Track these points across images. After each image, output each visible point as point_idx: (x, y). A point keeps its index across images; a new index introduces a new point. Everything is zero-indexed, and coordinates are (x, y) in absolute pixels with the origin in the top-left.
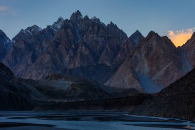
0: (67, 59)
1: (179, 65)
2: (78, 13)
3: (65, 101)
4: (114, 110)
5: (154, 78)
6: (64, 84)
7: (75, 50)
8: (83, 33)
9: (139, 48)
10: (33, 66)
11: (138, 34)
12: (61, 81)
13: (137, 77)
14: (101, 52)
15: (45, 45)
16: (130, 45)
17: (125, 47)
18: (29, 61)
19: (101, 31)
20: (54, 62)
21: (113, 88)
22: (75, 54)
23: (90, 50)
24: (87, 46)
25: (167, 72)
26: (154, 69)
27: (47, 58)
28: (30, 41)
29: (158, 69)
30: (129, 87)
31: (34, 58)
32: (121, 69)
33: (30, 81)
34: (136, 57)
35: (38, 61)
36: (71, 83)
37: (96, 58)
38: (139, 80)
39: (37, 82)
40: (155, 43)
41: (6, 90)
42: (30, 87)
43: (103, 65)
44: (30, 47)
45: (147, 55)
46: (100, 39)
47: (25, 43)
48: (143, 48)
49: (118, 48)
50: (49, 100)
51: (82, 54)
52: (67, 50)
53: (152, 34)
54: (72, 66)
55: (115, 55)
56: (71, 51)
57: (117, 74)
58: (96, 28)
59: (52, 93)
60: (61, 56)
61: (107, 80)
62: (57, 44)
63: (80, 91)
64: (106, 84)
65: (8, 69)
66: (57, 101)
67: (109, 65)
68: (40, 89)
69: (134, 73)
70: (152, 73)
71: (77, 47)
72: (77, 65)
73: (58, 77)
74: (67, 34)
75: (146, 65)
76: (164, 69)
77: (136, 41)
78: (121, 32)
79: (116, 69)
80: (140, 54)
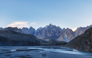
0: (48, 34)
2: (51, 24)
3: (48, 44)
5: (68, 39)
6: (48, 40)
7: (50, 32)
8: (52, 28)
10: (41, 36)
11: (64, 29)
12: (47, 39)
14: (56, 33)
15: (43, 31)
16: (63, 31)
19: (56, 28)
21: (59, 41)
23: (53, 32)
25: (71, 37)
26: (68, 36)
27: (44, 34)
29: (69, 36)
30: (62, 41)
31: (41, 34)
33: (40, 39)
34: (64, 34)
37: (55, 34)
38: (65, 39)
40: (68, 31)
41: (35, 41)
42: (40, 41)
43: (56, 36)
44: (40, 32)
45: (66, 33)
46: (56, 30)
47: (39, 31)
49: (60, 32)
50: (44, 44)
51: (52, 33)
52: (48, 32)
53: (67, 29)
54: (49, 36)
55: (59, 33)
58: (55, 27)
59: (45, 42)
60: (47, 34)
62: (46, 31)
63: (51, 41)
64: (57, 40)
65: (35, 37)
66: (46, 44)
67: (58, 35)
68: (42, 41)
69: (63, 37)
70: (68, 38)
71: (51, 32)
72: (51, 36)
75: (66, 36)
76: (71, 36)
78: (60, 28)
79: (59, 37)
80: (65, 33)
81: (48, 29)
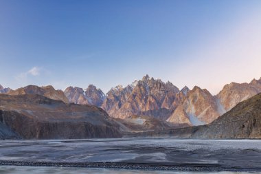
0: (141, 106)
1: (216, 108)
2: (147, 76)
3: (142, 131)
5: (199, 117)
6: (141, 121)
7: (146, 100)
8: (150, 88)
9: (188, 97)
10: (120, 110)
11: (186, 88)
12: (139, 119)
13: (187, 116)
14: (162, 101)
15: (127, 97)
16: (181, 96)
17: (178, 97)
18: (117, 107)
19: (162, 87)
20: (133, 108)
21: (172, 123)
22: (146, 102)
23: (155, 99)
24: (153, 97)
25: (207, 113)
26: (199, 110)
27: (128, 105)
28: (117, 95)
29: (201, 110)
30: (182, 123)
31: (120, 106)
32: (176, 111)
33: (118, 119)
34: (186, 103)
35: (122, 107)
36: (145, 120)
37: (160, 105)
38: (189, 118)
39: (123, 120)
40: (198, 94)
41: (105, 125)
42: (121, 124)
43: (164, 108)
44: (117, 98)
45: (193, 101)
46: (161, 92)
47: (114, 96)
48: (190, 97)
49: (174, 98)
50: (132, 131)
51: (150, 102)
52: (141, 100)
53: (196, 88)
54: (144, 110)
55: (172, 102)
56: (143, 101)
57: (174, 114)
58: (159, 85)
59: (133, 127)
60: (137, 104)
61: (167, 118)
62: (134, 96)
63: (151, 125)
64: (167, 121)
65: (105, 112)
66: (137, 132)
67: (168, 108)
68: (125, 124)
69: (185, 113)
70: (197, 114)
71: (147, 98)
72: (148, 109)
73: (137, 117)
74: (140, 90)
75: (193, 108)
76: (206, 110)
77: (185, 93)
78: (175, 87)
79: (173, 111)
80: (189, 100)
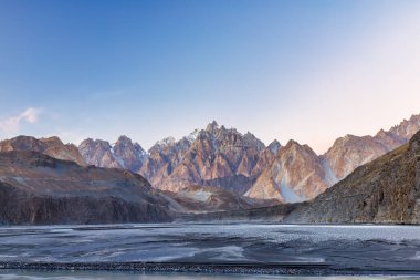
0: (203, 171)
1: (322, 175)
2: (214, 123)
3: (205, 212)
4: (261, 220)
5: (295, 189)
6: (203, 195)
7: (212, 161)
8: (219, 143)
9: (279, 157)
10: (169, 178)
11: (276, 143)
12: (200, 192)
13: (277, 187)
14: (239, 163)
15: (181, 156)
16: (269, 155)
17: (263, 157)
18: (165, 173)
19: (238, 141)
20: (191, 174)
21: (254, 199)
22: (212, 165)
23: (227, 161)
24: (223, 156)
25: (309, 182)
26: (295, 178)
27: (183, 170)
28: (166, 153)
29: (300, 179)
30: (270, 198)
31: (170, 170)
32: (259, 179)
33: (167, 192)
34: (276, 167)
35: (174, 172)
36: (210, 194)
37: (234, 170)
38: (279, 190)
39: (175, 194)
40: (295, 152)
41: (145, 202)
42: (170, 199)
43: (241, 175)
44: (165, 159)
45: (287, 164)
46: (236, 149)
47: (161, 155)
48: (282, 158)
49: (256, 158)
50: (189, 212)
51: (219, 165)
52: (204, 161)
53: (291, 142)
54: (209, 178)
55: (253, 166)
56: (208, 163)
57: (256, 184)
58: (233, 138)
59: (191, 205)
60: (197, 168)
61: (246, 191)
62: (193, 155)
63: (220, 202)
64: (246, 195)
65: (145, 181)
66: (196, 213)
67: (247, 175)
68: (179, 201)
70: (293, 184)
71: (214, 157)
72: (215, 176)
73: (197, 188)
75: (286, 175)
76: (306, 178)
77: (275, 151)
78: (259, 141)
79: (255, 180)
80: (280, 163)
81: (204, 146)
